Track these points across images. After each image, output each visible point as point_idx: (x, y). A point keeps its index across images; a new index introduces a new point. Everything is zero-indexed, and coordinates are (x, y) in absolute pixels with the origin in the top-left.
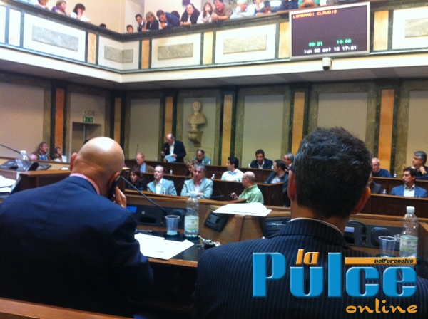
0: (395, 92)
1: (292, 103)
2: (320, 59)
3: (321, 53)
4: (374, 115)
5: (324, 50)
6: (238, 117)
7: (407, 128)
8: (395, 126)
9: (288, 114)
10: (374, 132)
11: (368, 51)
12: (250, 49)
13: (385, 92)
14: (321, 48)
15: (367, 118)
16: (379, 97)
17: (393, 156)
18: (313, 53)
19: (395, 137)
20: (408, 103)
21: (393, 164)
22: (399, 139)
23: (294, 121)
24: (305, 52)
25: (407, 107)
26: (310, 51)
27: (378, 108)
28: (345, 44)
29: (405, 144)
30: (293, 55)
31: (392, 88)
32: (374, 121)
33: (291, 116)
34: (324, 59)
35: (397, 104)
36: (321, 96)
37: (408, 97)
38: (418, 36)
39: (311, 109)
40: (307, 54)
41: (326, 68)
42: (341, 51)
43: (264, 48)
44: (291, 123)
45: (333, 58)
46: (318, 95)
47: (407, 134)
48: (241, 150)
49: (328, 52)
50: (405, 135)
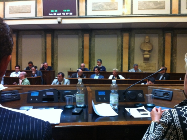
0: (89, 35)
1: (46, 39)
2: (56, 18)
3: (57, 15)
4: (81, 45)
5: (58, 14)
6: (19, 46)
7: (95, 50)
8: (90, 49)
9: (44, 44)
10: (81, 52)
11: (77, 16)
12: (23, 12)
13: (85, 35)
14: (57, 13)
15: (79, 46)
16: (83, 37)
17: (90, 62)
18: (53, 15)
19: (90, 54)
20: (95, 40)
21: (90, 66)
22: (92, 55)
23: (47, 48)
24: (49, 14)
25: (94, 41)
26: (52, 14)
27: (83, 42)
28: (67, 12)
29: (94, 57)
30: (44, 15)
31: (88, 33)
32: (81, 47)
33: (46, 45)
34: (58, 18)
35: (90, 40)
36: (58, 36)
37: (95, 37)
38: (97, 10)
39: (55, 42)
40: (50, 16)
41: (59, 22)
42: (66, 15)
43: (29, 11)
44: (46, 48)
45: (63, 18)
46: (57, 35)
47: (95, 53)
48: (22, 62)
49: (60, 15)
50: (94, 54)
